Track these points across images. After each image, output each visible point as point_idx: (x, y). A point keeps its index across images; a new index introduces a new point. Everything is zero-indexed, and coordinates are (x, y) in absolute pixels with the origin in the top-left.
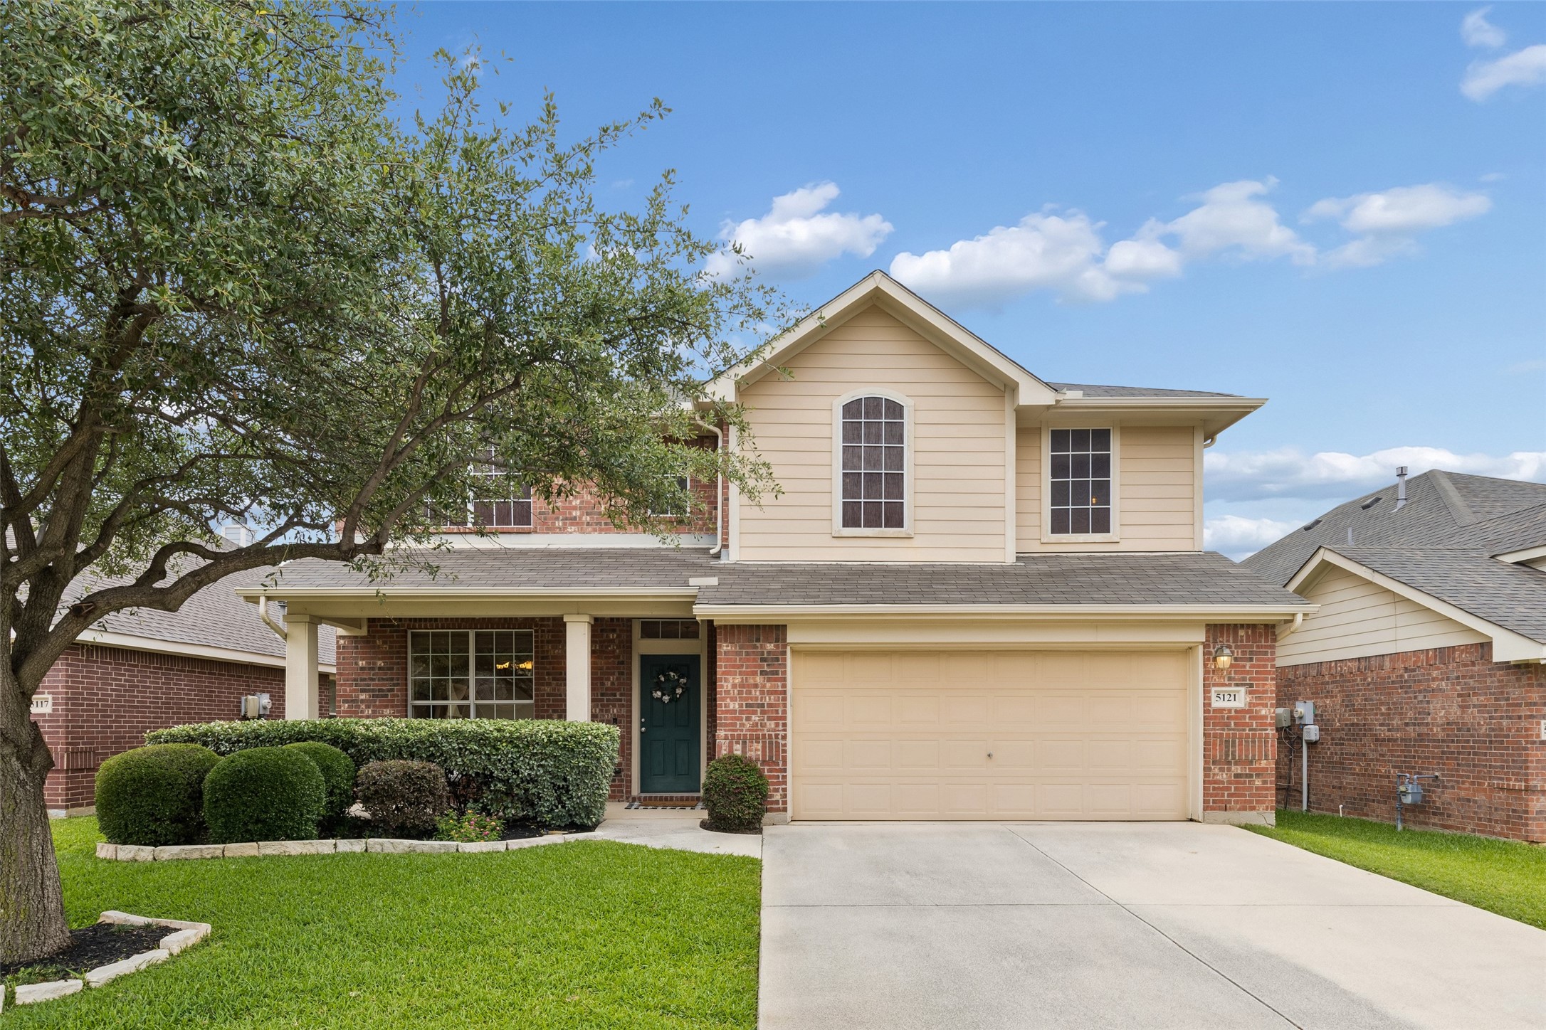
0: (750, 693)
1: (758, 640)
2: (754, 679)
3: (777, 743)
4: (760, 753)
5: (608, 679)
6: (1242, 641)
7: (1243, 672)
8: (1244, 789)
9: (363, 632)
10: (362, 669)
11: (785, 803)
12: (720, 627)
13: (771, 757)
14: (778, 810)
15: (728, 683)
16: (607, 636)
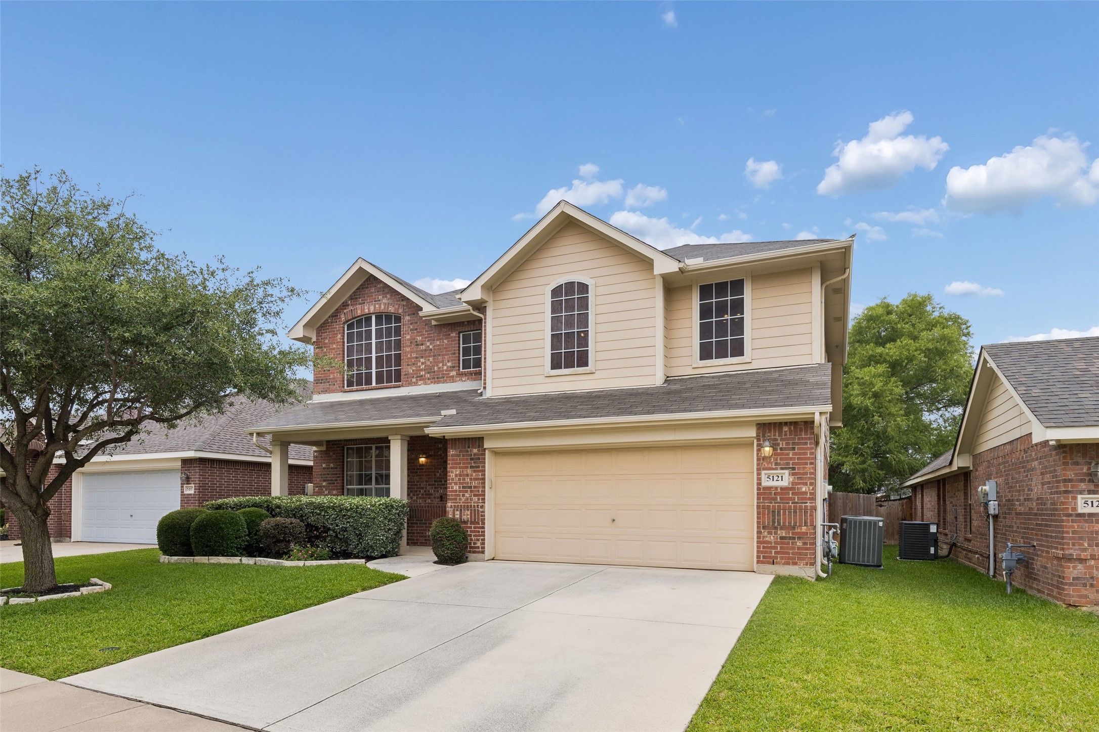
0: (464, 479)
1: (469, 447)
2: (466, 471)
3: (478, 510)
4: (469, 516)
5: (438, 472)
6: (786, 435)
7: (787, 459)
8: (787, 548)
9: (324, 448)
10: (324, 468)
11: (483, 548)
12: (449, 439)
13: (475, 519)
14: (479, 552)
15: (453, 474)
16: (438, 446)
